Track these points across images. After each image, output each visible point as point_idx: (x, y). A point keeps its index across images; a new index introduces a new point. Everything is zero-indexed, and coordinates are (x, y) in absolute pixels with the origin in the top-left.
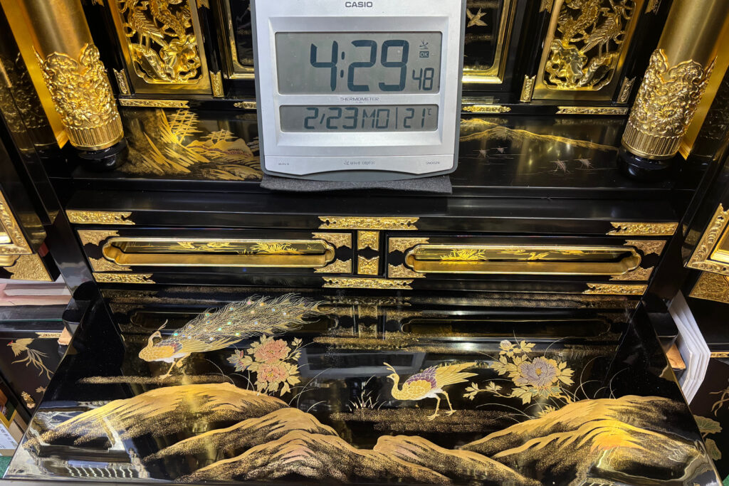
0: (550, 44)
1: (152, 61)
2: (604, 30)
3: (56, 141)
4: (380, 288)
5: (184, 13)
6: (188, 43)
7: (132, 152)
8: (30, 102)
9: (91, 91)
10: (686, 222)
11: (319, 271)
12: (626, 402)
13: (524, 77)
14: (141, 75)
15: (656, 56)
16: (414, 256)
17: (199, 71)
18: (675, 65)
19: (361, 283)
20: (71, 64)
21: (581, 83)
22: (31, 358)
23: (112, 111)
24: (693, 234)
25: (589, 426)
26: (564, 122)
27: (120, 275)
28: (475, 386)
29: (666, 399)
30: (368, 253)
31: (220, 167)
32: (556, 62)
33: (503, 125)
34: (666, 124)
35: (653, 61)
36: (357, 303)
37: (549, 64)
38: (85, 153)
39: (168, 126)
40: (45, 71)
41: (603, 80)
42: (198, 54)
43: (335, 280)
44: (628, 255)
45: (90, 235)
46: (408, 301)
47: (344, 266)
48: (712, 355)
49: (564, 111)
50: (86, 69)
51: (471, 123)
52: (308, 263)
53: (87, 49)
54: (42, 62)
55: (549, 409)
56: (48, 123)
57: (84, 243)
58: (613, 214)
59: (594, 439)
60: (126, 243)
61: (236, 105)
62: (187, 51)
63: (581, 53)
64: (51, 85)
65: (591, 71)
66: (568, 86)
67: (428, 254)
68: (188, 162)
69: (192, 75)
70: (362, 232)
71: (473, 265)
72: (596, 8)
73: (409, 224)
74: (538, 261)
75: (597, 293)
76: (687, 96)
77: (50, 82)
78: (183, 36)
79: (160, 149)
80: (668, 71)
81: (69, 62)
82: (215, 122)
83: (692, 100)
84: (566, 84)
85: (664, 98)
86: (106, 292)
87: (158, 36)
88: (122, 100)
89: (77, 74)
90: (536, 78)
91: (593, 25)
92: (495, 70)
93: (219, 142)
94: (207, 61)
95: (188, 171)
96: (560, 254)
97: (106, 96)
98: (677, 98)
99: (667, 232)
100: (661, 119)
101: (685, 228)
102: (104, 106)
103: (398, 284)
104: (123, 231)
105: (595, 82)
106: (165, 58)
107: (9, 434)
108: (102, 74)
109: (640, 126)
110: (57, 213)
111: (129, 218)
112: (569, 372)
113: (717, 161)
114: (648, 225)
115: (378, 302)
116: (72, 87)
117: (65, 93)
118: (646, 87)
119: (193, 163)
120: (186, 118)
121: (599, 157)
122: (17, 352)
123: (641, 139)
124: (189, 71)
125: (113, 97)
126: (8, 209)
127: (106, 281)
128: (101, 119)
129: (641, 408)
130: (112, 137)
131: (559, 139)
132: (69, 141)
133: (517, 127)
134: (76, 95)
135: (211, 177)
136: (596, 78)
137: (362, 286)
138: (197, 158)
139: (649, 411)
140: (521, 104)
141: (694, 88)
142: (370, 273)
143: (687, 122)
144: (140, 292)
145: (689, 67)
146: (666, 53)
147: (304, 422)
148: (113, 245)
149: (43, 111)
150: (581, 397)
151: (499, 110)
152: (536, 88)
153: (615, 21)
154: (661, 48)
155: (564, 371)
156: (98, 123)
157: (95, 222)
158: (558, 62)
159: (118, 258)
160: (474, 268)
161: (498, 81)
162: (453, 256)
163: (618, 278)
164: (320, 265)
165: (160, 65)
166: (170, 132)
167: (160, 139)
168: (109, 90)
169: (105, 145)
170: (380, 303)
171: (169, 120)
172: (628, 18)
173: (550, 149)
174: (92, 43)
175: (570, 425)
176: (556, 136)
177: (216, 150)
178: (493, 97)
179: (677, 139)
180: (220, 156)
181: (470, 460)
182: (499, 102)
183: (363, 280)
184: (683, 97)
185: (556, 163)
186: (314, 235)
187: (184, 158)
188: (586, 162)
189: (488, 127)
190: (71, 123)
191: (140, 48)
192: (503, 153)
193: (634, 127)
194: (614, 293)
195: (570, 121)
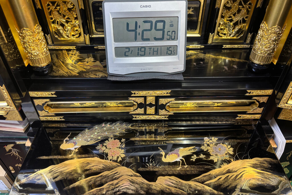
0: (219, 21)
1: (61, 31)
2: (240, 14)
3: (24, 63)
4: (155, 119)
5: (74, 11)
6: (75, 23)
7: (54, 67)
8: (14, 48)
9: (38, 43)
10: (276, 89)
11: (131, 113)
12: (255, 161)
13: (209, 34)
14: (56, 36)
15: (263, 24)
16: (169, 106)
17: (80, 34)
18: (270, 28)
19: (148, 117)
21: (231, 36)
22: (13, 152)
23: (47, 51)
24: (280, 94)
25: (240, 171)
26: (225, 51)
27: (50, 117)
28: (195, 156)
29: (270, 159)
30: (151, 105)
31: (90, 72)
32: (222, 28)
33: (202, 53)
34: (267, 51)
35: (262, 26)
36: (146, 125)
37: (219, 28)
38: (36, 68)
39: (68, 57)
40: (20, 35)
41: (240, 34)
42: (79, 28)
43: (138, 116)
44: (253, 103)
45: (38, 101)
46: (166, 124)
47: (141, 111)
48: (286, 141)
49: (225, 47)
50: (37, 35)
51: (189, 53)
52: (127, 110)
53: (37, 26)
54: (19, 32)
55: (225, 164)
56: (21, 56)
57: (36, 105)
58: (247, 87)
59: (243, 176)
60: (52, 104)
61: (95, 47)
62: (75, 26)
63: (232, 24)
64: (22, 41)
65: (235, 31)
66: (226, 37)
67: (174, 105)
68: (77, 71)
69: (77, 36)
70: (148, 97)
71: (192, 109)
72: (237, 6)
73: (167, 93)
74: (218, 106)
75: (241, 118)
76: (275, 40)
77: (22, 40)
78: (73, 20)
79: (65, 66)
80: (268, 30)
81: (30, 32)
82: (86, 54)
83: (277, 42)
84: (226, 36)
85: (266, 41)
86: (44, 124)
87: (63, 20)
89: (33, 36)
90: (214, 34)
91: (236, 13)
92: (197, 31)
93: (89, 62)
94: (83, 30)
95: (78, 75)
96: (226, 103)
97: (44, 45)
98: (271, 40)
99: (269, 93)
100: (265, 49)
101: (276, 92)
102: (44, 49)
103: (163, 117)
104: (52, 99)
105: (237, 35)
106: (66, 30)
107: (4, 184)
108: (43, 36)
109: (257, 52)
110: (25, 93)
111: (54, 94)
112: (232, 149)
113: (288, 65)
114: (261, 91)
115: (155, 125)
116: (31, 42)
117: (28, 44)
118: (259, 37)
119: (79, 71)
120: (75, 53)
121: (239, 64)
122: (7, 150)
123: (257, 57)
124: (76, 34)
125: (47, 46)
126: (7, 92)
127: (45, 120)
128: (43, 54)
129: (261, 163)
130: (47, 61)
131: (223, 58)
132: (29, 64)
133: (207, 54)
134: (33, 45)
135: (87, 77)
136: (237, 34)
137: (148, 119)
138: (81, 69)
139: (264, 163)
140: (208, 44)
141: (278, 37)
142: (152, 113)
143: (275, 50)
145: (276, 28)
146: (267, 23)
148: (48, 105)
149: (19, 52)
150: (237, 159)
151: (200, 47)
152: (214, 38)
153: (244, 11)
154: (265, 21)
155: (230, 149)
156: (41, 56)
157: (41, 96)
158: (223, 27)
159: (50, 110)
160: (192, 110)
161: (199, 35)
162: (184, 105)
163: (250, 112)
164: (131, 110)
165: (64, 32)
166: (69, 59)
167: (65, 62)
168: (45, 43)
169: (44, 65)
171: (68, 54)
172: (250, 10)
173: (220, 62)
174: (39, 24)
175: (234, 170)
176: (223, 56)
177: (88, 66)
178: (197, 42)
179: (272, 57)
180: (90, 68)
181: (195, 185)
182: (199, 44)
183: (149, 116)
184: (274, 40)
185: (224, 68)
186: (129, 99)
187: (75, 69)
188: (235, 66)
189: (196, 54)
190: (30, 56)
191: (56, 26)
192: (203, 64)
193: (255, 52)
194: (248, 118)
195: (228, 50)
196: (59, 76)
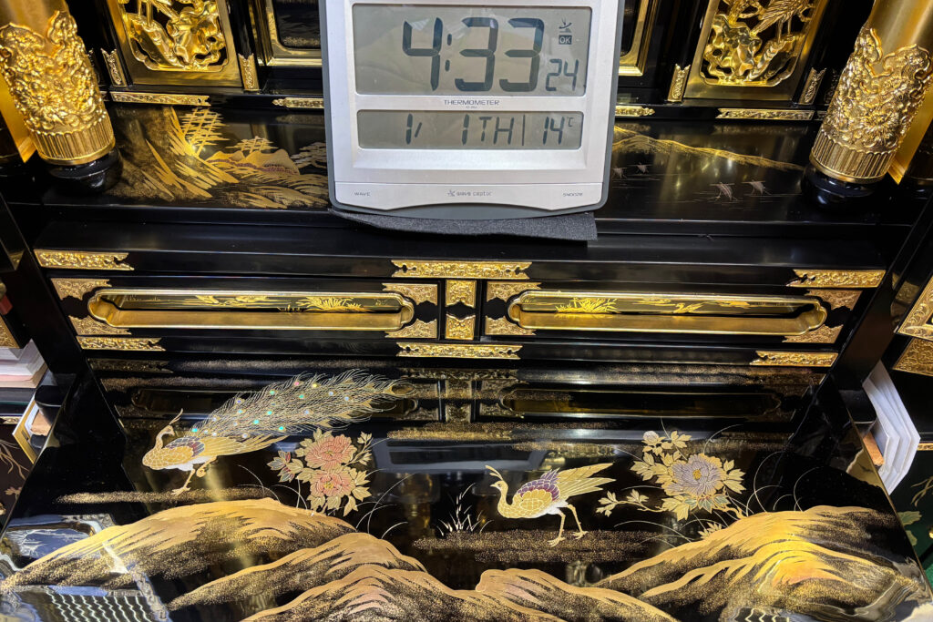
0: (712, 23)
1: (155, 39)
2: (785, 3)
3: (17, 151)
4: (476, 357)
6: (206, 13)
7: (127, 166)
9: (65, 80)
10: (897, 270)
11: (392, 335)
12: (816, 516)
13: (674, 67)
14: (141, 58)
15: (865, 38)
16: (520, 306)
17: (224, 53)
18: (892, 51)
19: (451, 350)
20: (34, 40)
21: (751, 76)
23: (97, 108)
24: (907, 287)
26: (727, 129)
27: (115, 340)
28: (612, 496)
29: (870, 511)
30: (461, 310)
31: (253, 189)
32: (718, 47)
33: (644, 133)
34: (874, 134)
35: (860, 46)
36: (444, 377)
37: (709, 49)
38: (61, 169)
39: (180, 130)
41: (781, 72)
42: (221, 29)
43: (414, 346)
44: (808, 309)
45: (69, 285)
47: (427, 329)
48: (920, 447)
49: (727, 114)
50: (57, 48)
52: (378, 323)
53: (59, 18)
55: (714, 527)
56: (6, 126)
57: (61, 297)
58: (792, 257)
60: (122, 296)
61: (278, 102)
62: (206, 24)
63: (754, 33)
64: (7, 70)
65: (765, 59)
66: (733, 80)
67: (539, 304)
68: (208, 183)
69: (214, 59)
70: (452, 282)
71: (599, 320)
73: (518, 271)
74: (685, 314)
75: (769, 363)
76: (906, 95)
77: (6, 67)
78: (199, 3)
79: (169, 164)
80: (881, 60)
81: (31, 38)
82: (247, 126)
83: (912, 102)
84: (730, 77)
85: (874, 97)
86: (96, 362)
87: (163, 2)
88: (114, 94)
89: (44, 55)
90: (690, 68)
92: (632, 56)
93: (252, 154)
94: (234, 40)
95: (209, 196)
96: (717, 306)
97: (87, 88)
98: (892, 97)
99: (869, 282)
100: (869, 128)
101: (895, 279)
102: (85, 101)
103: (501, 353)
104: (116, 279)
105: (770, 74)
106: (174, 35)
108: (81, 56)
109: (838, 138)
110: (21, 255)
111: (125, 261)
112: (738, 474)
114: (845, 273)
115: (473, 376)
116: (37, 74)
117: (27, 83)
118: (848, 84)
119: (214, 184)
120: (206, 120)
121: (772, 177)
123: (838, 155)
124: (210, 54)
125: (97, 89)
127: (95, 348)
128: (81, 121)
129: (836, 524)
130: (98, 146)
131: (718, 153)
132: (36, 153)
133: (661, 136)
134: (43, 86)
135: (240, 204)
136: (772, 70)
137: (452, 355)
138: (222, 177)
139: (847, 527)
140: (668, 105)
141: (916, 85)
142: (463, 338)
143: (903, 132)
144: (144, 362)
145: (911, 55)
146: (879, 34)
147: (377, 552)
148: (104, 299)
150: (755, 509)
151: (638, 113)
152: (689, 83)
154: (873, 27)
155: (732, 473)
156: (76, 126)
157: (76, 266)
158: (722, 46)
159: (111, 316)
161: (636, 72)
162: (573, 307)
163: (795, 340)
164: (393, 327)
165: (167, 45)
166: (184, 141)
167: (170, 149)
168: (92, 79)
169: (89, 158)
170: (476, 377)
171: (181, 122)
173: (707, 166)
174: (66, 10)
175: (743, 549)
176: (715, 147)
177: (249, 165)
178: (630, 95)
179: (888, 155)
180: (253, 174)
181: (609, 603)
182: (638, 102)
183: (453, 346)
184: (900, 96)
185: (716, 187)
186: (385, 287)
187: (202, 177)
188: (758, 185)
189: (623, 137)
190: (36, 126)
191: (138, 20)
192: (646, 173)
193: (830, 138)
194: (792, 364)
195: (735, 128)
196: (142, 199)
